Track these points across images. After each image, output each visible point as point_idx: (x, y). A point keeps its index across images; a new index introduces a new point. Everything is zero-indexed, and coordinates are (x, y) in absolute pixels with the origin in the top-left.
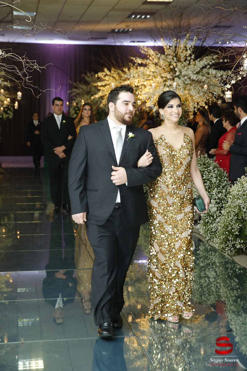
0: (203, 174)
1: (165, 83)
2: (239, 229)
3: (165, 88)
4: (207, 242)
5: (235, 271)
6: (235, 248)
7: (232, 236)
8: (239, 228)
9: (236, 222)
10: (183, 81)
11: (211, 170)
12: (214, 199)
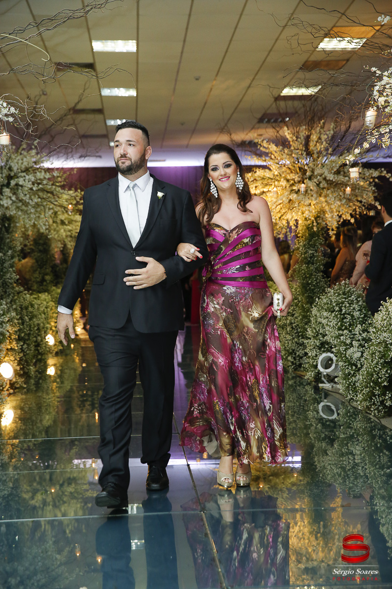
0: (342, 306)
1: (291, 188)
2: (388, 377)
3: (292, 195)
4: (349, 402)
5: (385, 441)
6: (385, 407)
7: (380, 388)
8: (387, 375)
9: (383, 367)
10: (315, 182)
11: (353, 301)
12: (357, 341)
